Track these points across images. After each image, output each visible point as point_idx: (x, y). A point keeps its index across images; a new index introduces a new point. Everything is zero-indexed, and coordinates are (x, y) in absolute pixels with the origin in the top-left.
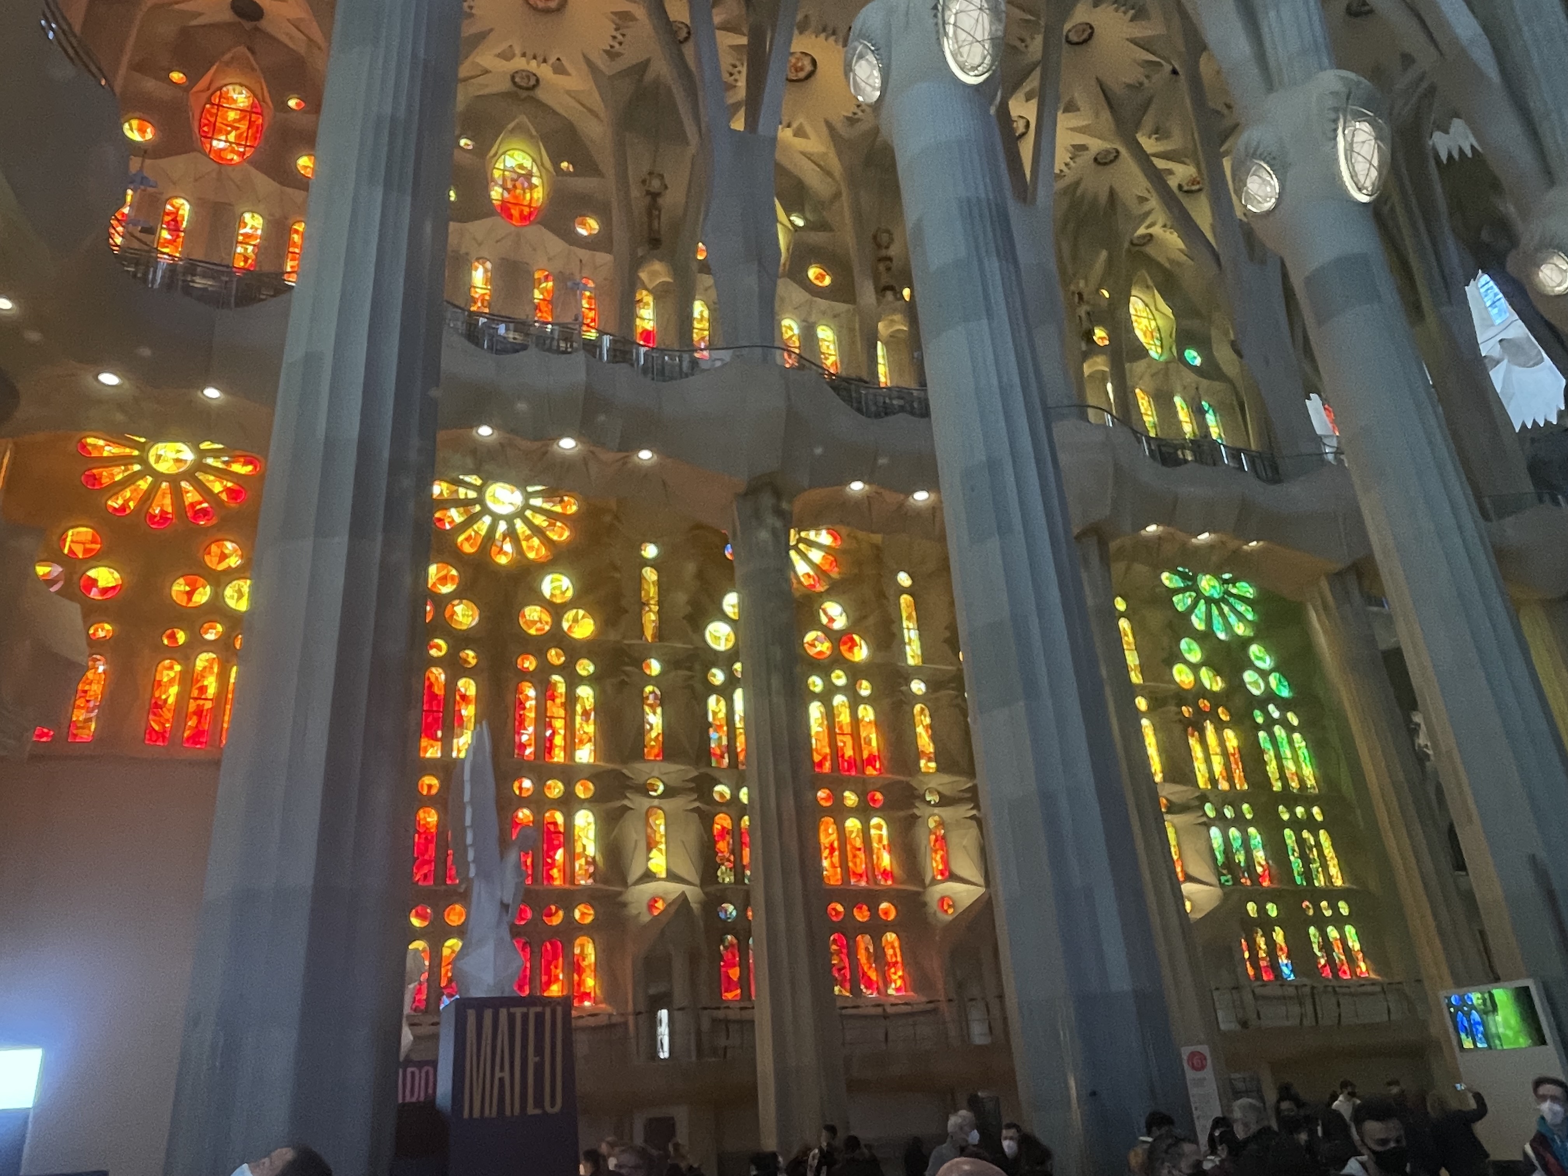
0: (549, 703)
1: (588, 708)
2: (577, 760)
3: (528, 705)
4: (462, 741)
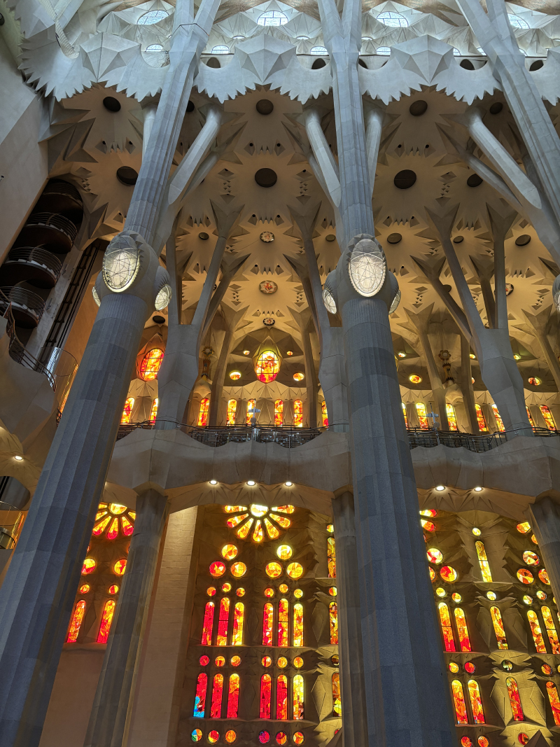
0: (280, 614)
1: (300, 616)
2: (294, 645)
3: (269, 616)
4: (237, 636)
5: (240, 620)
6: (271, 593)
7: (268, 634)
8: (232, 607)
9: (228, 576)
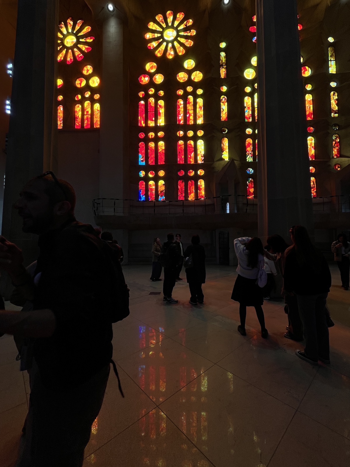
0: (188, 105)
1: (201, 105)
2: (198, 123)
3: (181, 107)
4: (161, 120)
5: (162, 111)
6: (181, 92)
7: (180, 118)
8: (156, 103)
9: (151, 84)
